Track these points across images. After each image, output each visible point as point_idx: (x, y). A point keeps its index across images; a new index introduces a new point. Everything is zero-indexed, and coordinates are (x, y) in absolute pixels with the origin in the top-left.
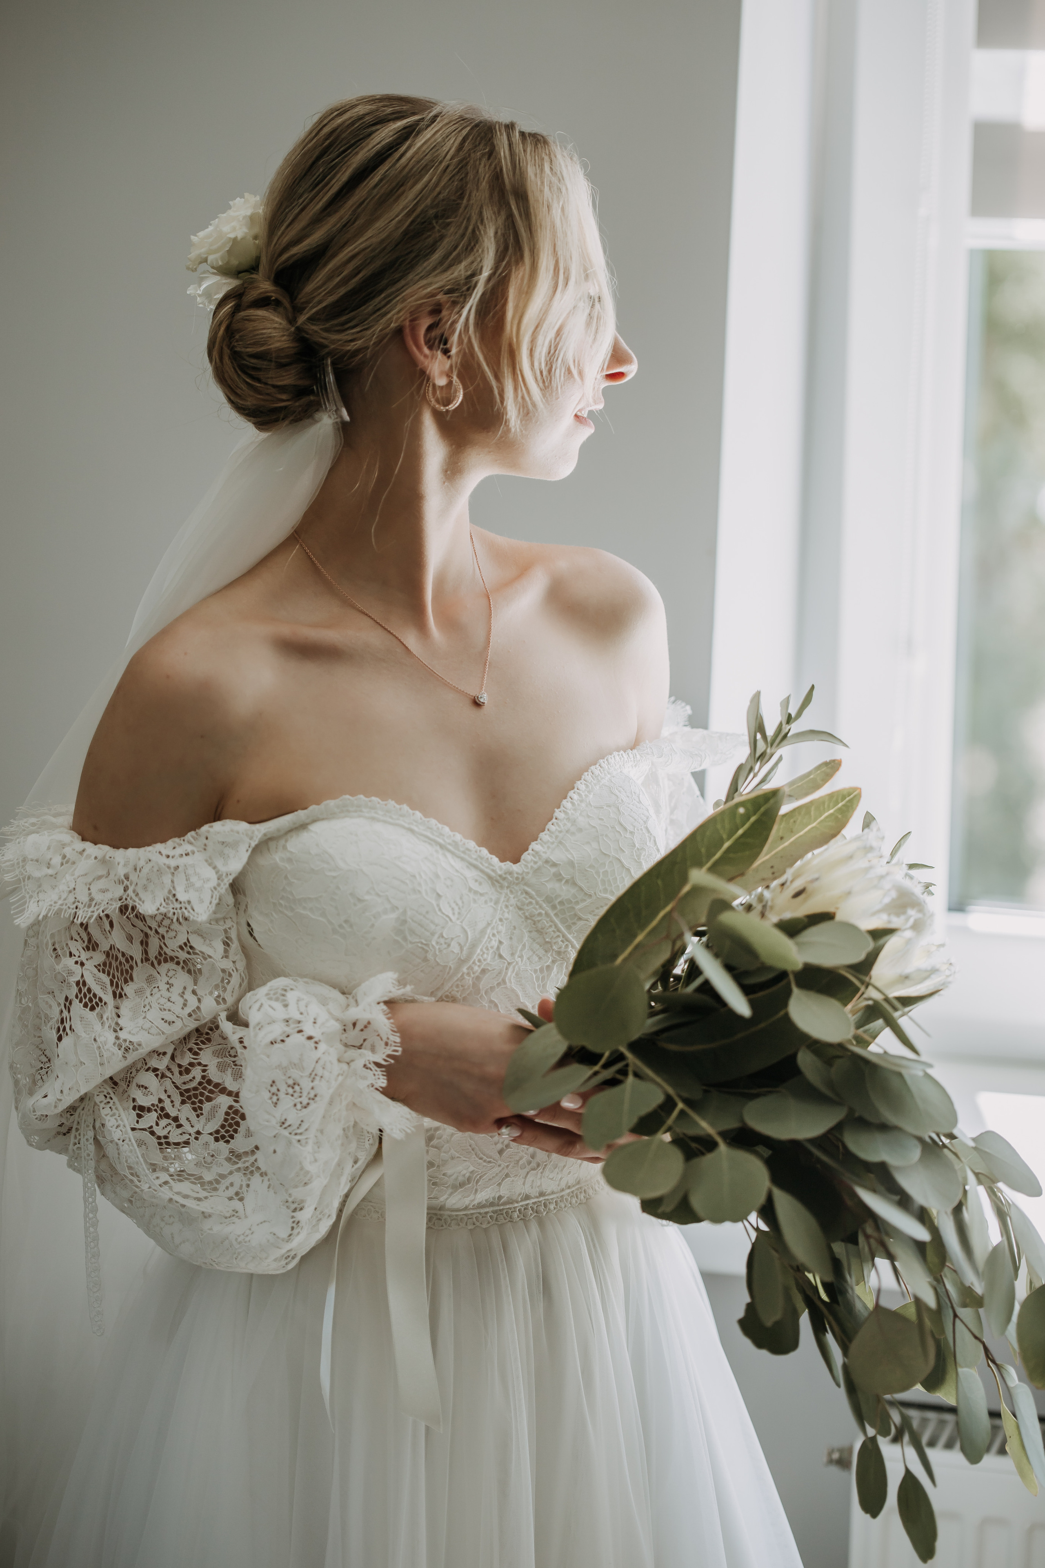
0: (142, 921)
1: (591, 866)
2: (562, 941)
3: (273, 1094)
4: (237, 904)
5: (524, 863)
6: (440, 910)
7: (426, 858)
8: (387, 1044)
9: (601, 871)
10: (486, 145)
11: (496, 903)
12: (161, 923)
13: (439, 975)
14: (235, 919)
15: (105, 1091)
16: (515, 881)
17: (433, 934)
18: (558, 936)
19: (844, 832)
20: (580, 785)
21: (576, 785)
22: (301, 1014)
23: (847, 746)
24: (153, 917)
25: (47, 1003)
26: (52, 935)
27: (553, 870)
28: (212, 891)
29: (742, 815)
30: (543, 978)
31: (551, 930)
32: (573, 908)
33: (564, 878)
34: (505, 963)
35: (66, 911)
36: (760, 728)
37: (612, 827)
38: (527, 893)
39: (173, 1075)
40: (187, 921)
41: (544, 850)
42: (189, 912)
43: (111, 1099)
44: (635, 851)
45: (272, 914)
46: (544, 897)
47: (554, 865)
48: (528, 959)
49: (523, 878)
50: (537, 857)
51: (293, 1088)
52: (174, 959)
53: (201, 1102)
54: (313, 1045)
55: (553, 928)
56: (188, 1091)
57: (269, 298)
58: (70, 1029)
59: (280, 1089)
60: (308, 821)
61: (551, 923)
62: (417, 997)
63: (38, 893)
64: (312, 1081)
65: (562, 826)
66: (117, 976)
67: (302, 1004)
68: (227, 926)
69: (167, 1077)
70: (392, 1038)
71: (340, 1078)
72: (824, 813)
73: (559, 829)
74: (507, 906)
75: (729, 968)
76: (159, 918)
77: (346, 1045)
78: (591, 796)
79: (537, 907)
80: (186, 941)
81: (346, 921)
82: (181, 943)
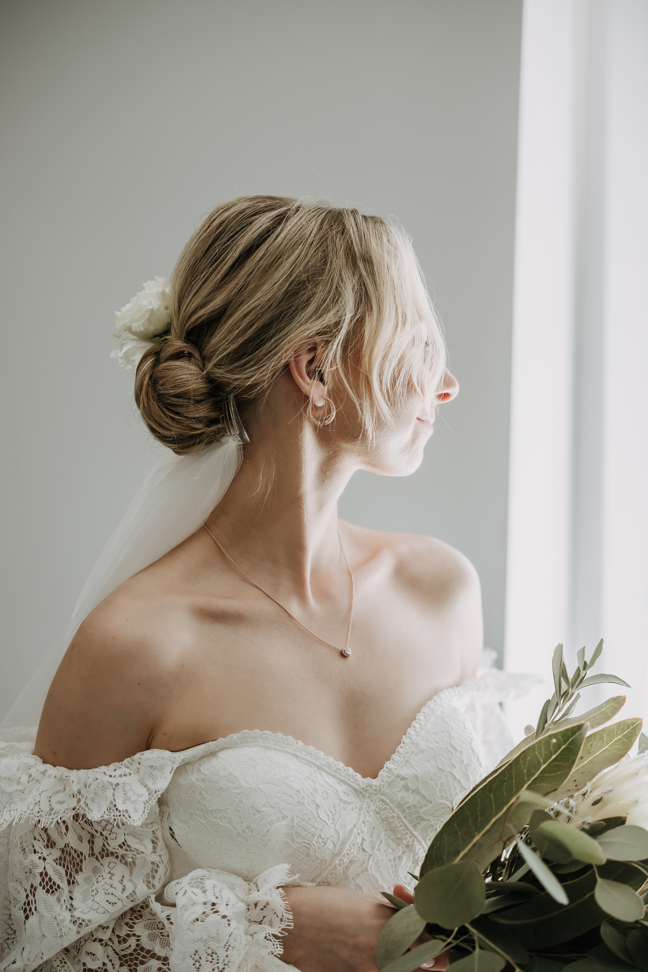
0: (90, 826)
1: (431, 779)
2: (410, 837)
3: (196, 961)
4: (162, 813)
5: (381, 778)
6: (319, 817)
7: (307, 777)
8: (281, 920)
9: (439, 782)
10: (339, 225)
11: (360, 809)
12: (105, 828)
13: (317, 867)
14: (159, 823)
15: (60, 956)
16: (374, 792)
17: (313, 835)
18: (407, 833)
19: (629, 753)
20: (420, 716)
21: (417, 717)
22: (217, 898)
23: (629, 686)
24: (99, 823)
25: (16, 889)
26: (21, 837)
27: (403, 783)
28: (145, 803)
29: (554, 744)
30: (396, 865)
31: (401, 828)
32: (418, 812)
33: (411, 789)
34: (367, 855)
35: (33, 818)
36: (563, 673)
37: (445, 749)
38: (383, 801)
39: (113, 944)
40: (124, 826)
41: (395, 768)
42: (126, 818)
43: (65, 963)
44: (464, 767)
45: (189, 821)
46: (396, 804)
47: (403, 779)
48: (385, 851)
49: (380, 790)
50: (391, 773)
51: (212, 956)
52: (114, 854)
53: (136, 965)
54: (227, 922)
55: (403, 827)
56: (125, 956)
57: (183, 352)
58: (36, 909)
59: (201, 957)
60: (216, 750)
61: (401, 824)
62: (303, 883)
63: (10, 804)
64: (227, 951)
65: (408, 748)
66: (71, 867)
67: (217, 890)
68: (154, 829)
69: (109, 945)
70: (286, 915)
71: (247, 947)
72: (614, 738)
73: (406, 751)
74: (368, 812)
75: (546, 861)
76: (104, 824)
77: (250, 921)
78: (429, 725)
79: (391, 811)
80: (124, 841)
81: (248, 827)
82: (121, 843)
